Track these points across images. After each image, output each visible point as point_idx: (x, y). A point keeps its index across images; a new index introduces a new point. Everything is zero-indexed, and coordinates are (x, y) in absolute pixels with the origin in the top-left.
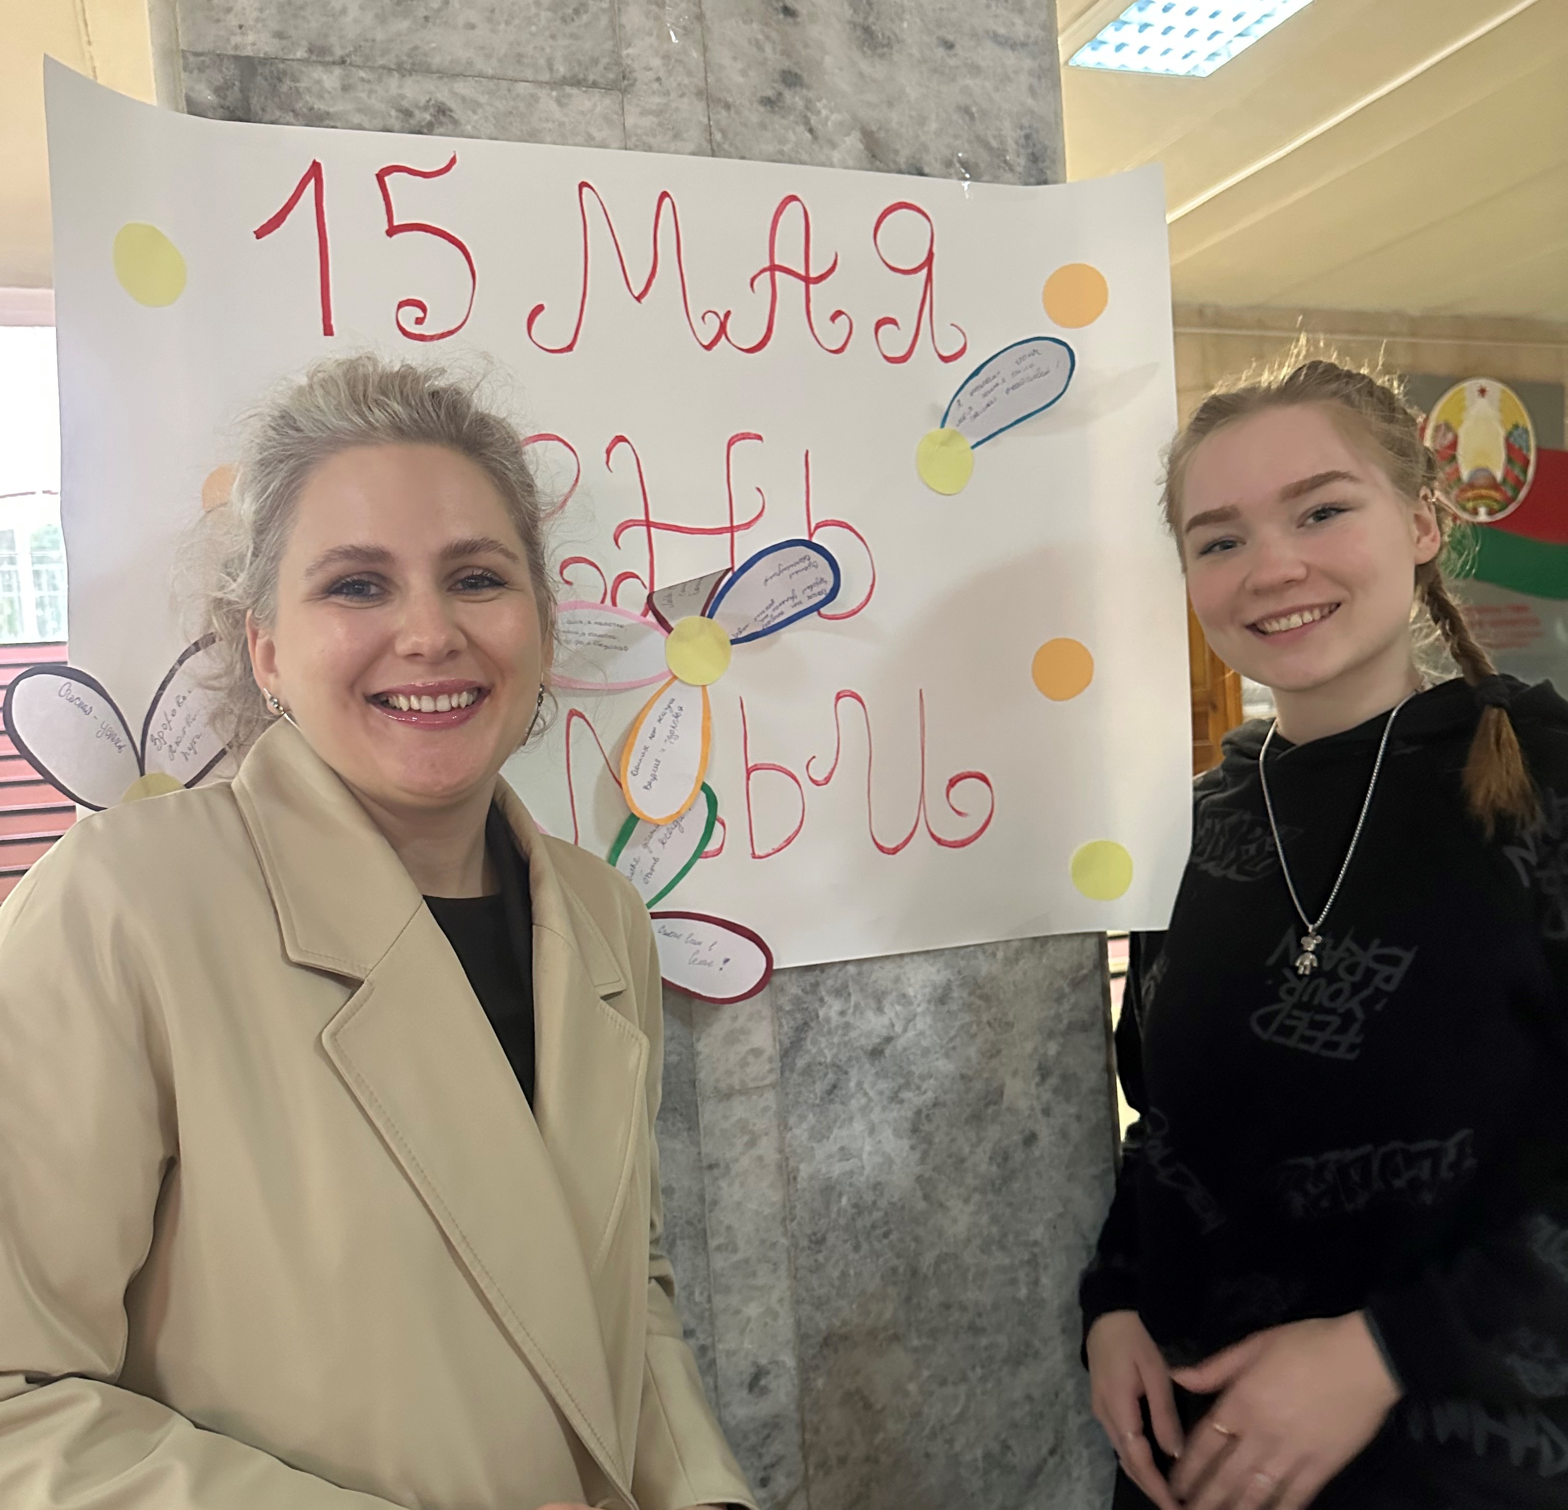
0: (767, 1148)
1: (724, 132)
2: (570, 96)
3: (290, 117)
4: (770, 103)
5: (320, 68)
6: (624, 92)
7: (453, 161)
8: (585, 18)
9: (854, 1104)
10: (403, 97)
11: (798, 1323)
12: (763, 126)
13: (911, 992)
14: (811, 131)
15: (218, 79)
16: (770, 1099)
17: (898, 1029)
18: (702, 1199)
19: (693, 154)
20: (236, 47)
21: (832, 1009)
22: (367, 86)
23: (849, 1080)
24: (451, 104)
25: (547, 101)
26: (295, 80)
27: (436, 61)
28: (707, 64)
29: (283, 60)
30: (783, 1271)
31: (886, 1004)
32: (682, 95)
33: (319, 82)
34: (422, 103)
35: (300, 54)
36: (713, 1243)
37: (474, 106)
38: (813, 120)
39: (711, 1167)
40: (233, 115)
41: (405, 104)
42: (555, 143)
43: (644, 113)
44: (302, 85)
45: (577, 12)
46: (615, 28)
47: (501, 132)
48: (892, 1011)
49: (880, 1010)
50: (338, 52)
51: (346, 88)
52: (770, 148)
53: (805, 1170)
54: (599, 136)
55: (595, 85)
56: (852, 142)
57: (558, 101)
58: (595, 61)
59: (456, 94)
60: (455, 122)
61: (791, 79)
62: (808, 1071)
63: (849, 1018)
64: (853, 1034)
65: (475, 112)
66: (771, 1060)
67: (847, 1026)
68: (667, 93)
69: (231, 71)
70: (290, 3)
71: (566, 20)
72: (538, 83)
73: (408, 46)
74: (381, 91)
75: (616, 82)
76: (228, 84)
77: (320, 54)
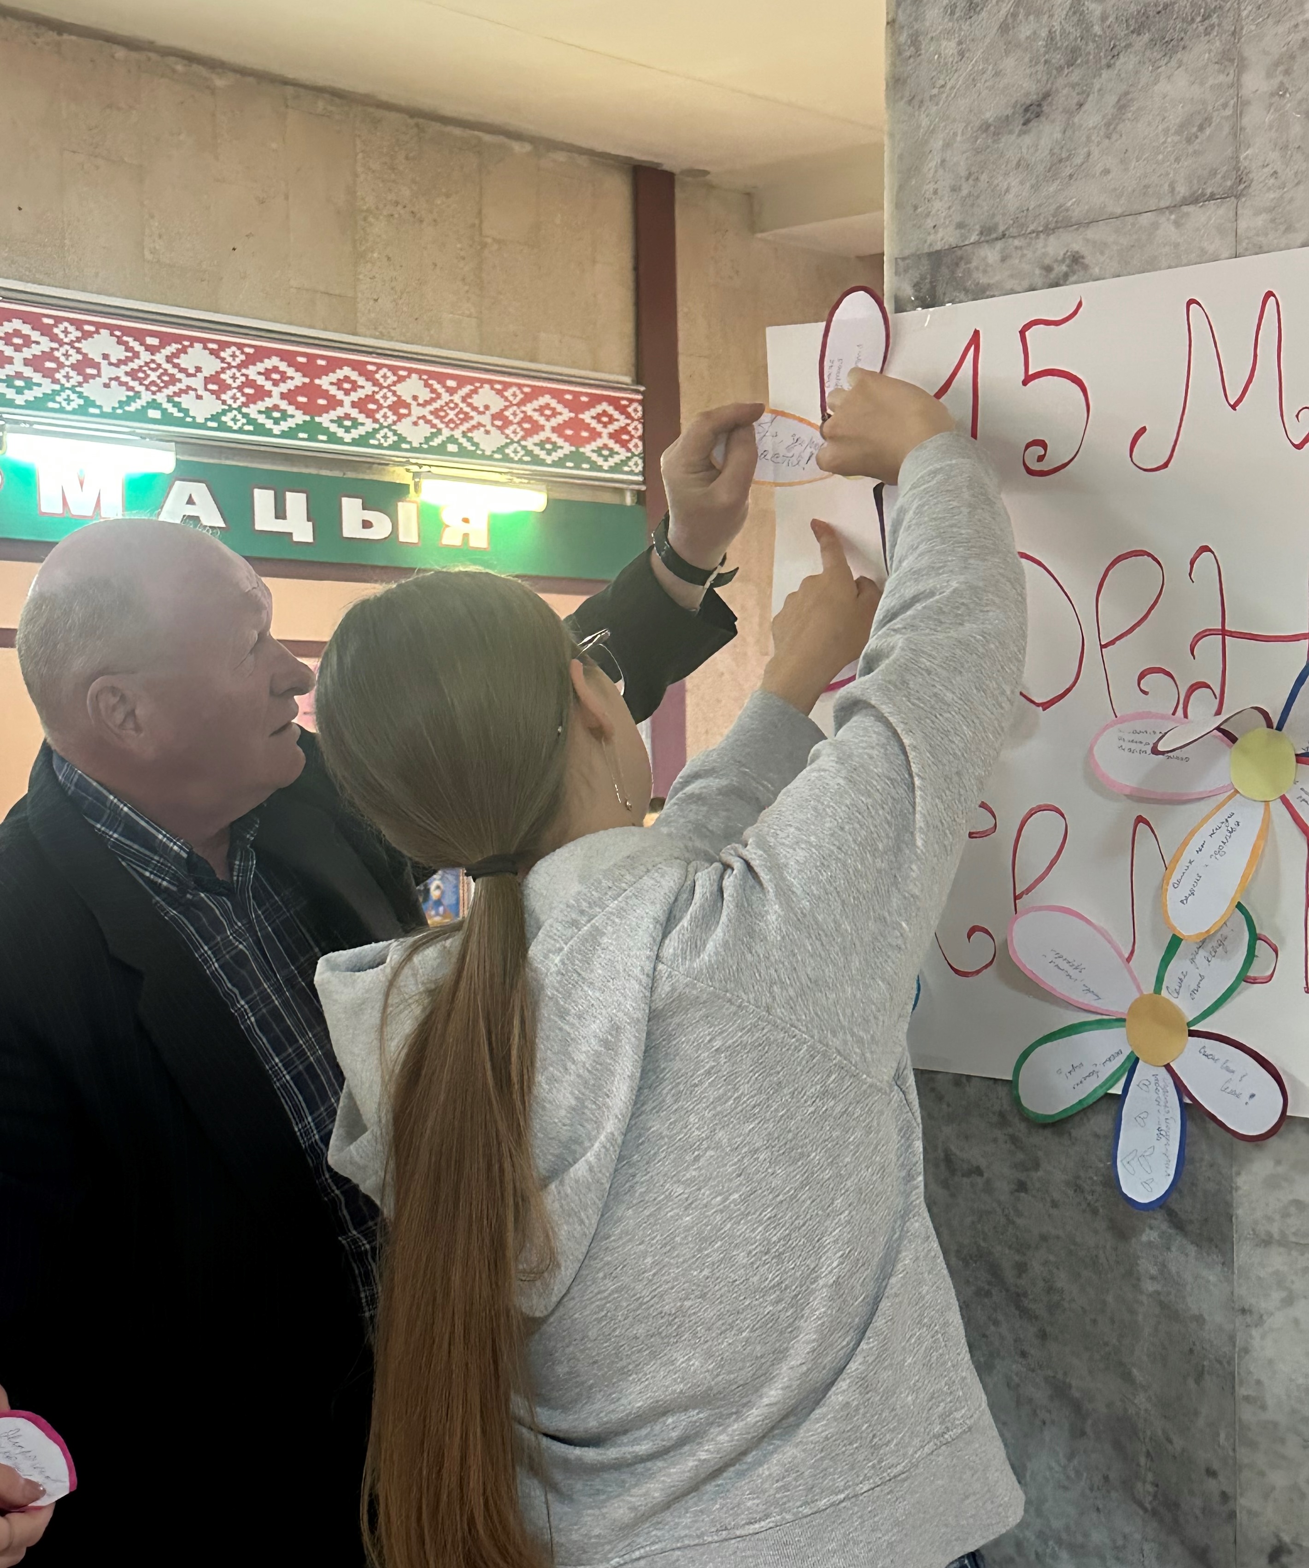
2: (1187, 214)
3: (962, 296)
5: (986, 246)
6: (1238, 197)
7: (1080, 305)
8: (1208, 131)
10: (1045, 255)
15: (916, 275)
18: (1232, 1340)
20: (930, 245)
22: (1019, 253)
24: (1085, 251)
25: (1166, 226)
26: (969, 262)
27: (1077, 214)
29: (960, 247)
33: (984, 259)
34: (1060, 258)
35: (974, 238)
36: (1241, 1391)
37: (1101, 247)
39: (1243, 1310)
40: (924, 303)
41: (1047, 261)
42: (1170, 267)
43: (1259, 211)
44: (974, 264)
45: (1201, 128)
46: (1237, 132)
47: (1124, 268)
50: (1001, 228)
51: (1004, 259)
54: (1211, 248)
55: (1212, 197)
57: (1177, 224)
58: (1214, 173)
59: (1088, 240)
60: (1086, 267)
65: (1102, 253)
68: (1282, 186)
69: (925, 266)
70: (970, 195)
71: (1189, 141)
72: (1160, 210)
73: (1054, 207)
74: (1029, 254)
75: (1231, 187)
76: (923, 278)
77: (989, 232)
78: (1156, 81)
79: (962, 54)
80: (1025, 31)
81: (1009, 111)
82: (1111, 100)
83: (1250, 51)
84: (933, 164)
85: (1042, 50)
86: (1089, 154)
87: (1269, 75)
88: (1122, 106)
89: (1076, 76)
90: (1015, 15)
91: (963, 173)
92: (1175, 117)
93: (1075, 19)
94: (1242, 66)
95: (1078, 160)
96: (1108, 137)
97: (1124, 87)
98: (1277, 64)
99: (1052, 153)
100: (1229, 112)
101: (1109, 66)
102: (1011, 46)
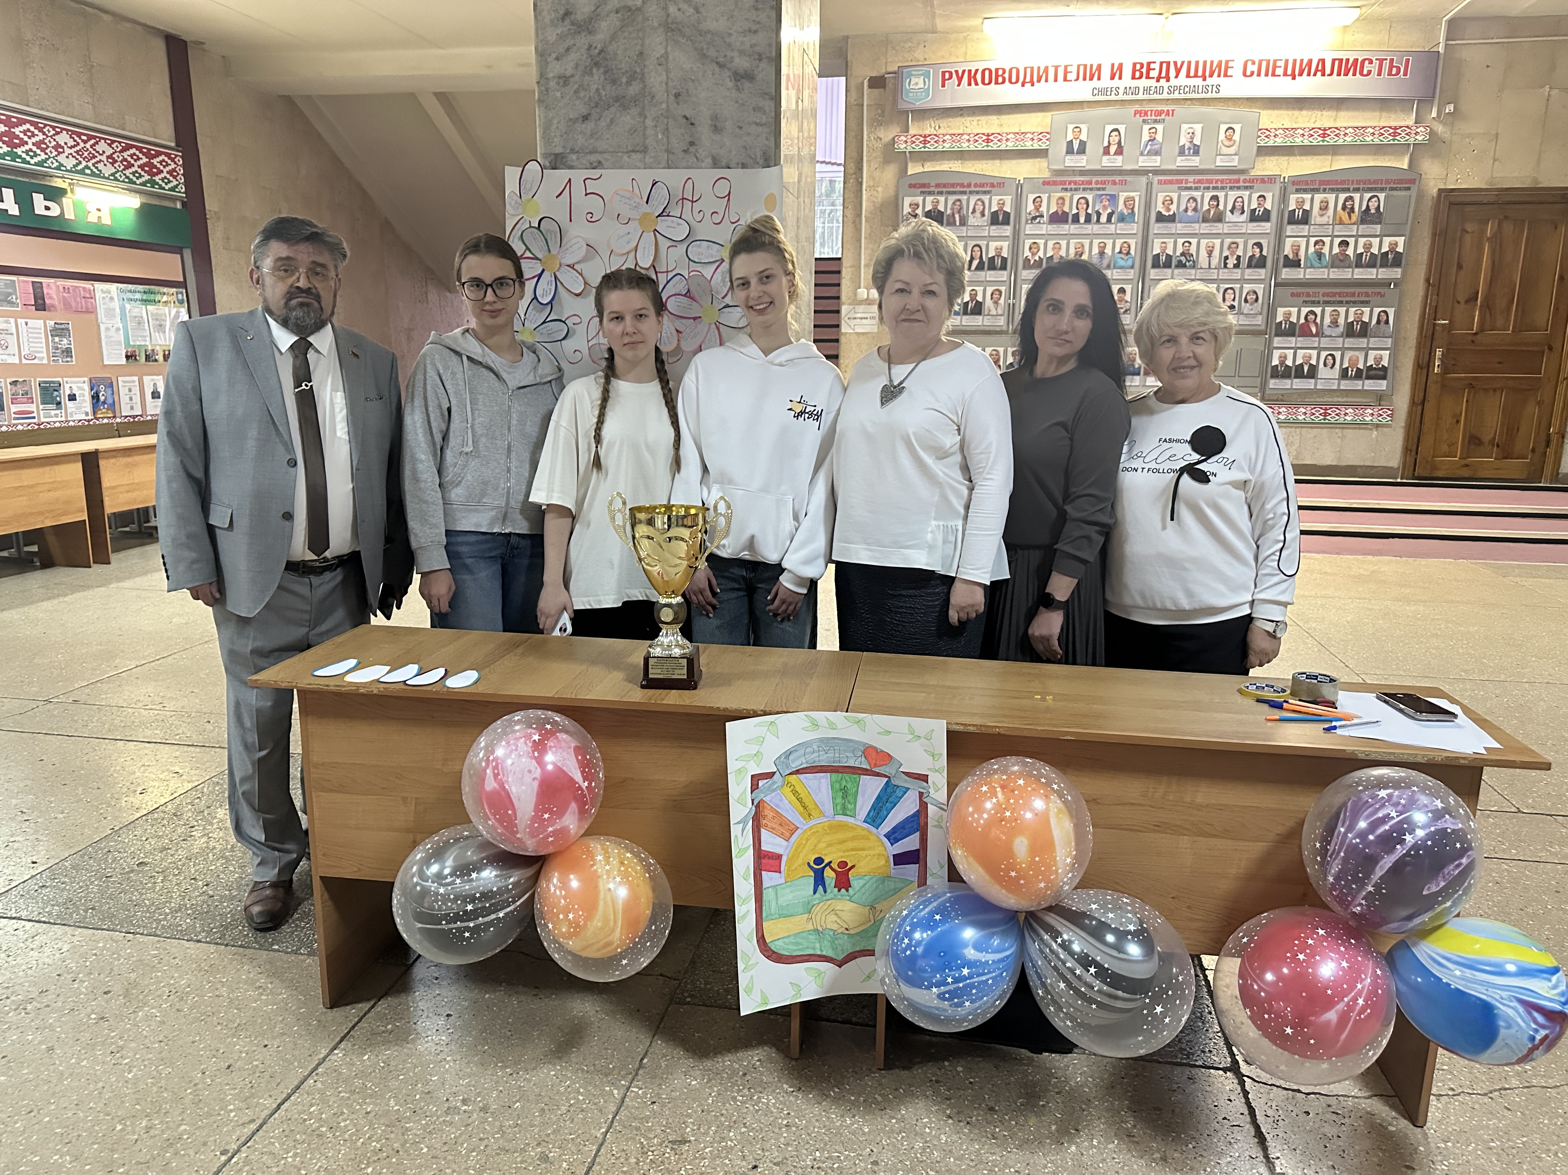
1: (672, 161)
2: (631, 155)
3: (565, 167)
4: (685, 151)
5: (572, 154)
6: (645, 152)
7: (601, 175)
8: (636, 133)
10: (590, 160)
12: (683, 159)
14: (697, 158)
19: (663, 168)
20: (555, 151)
22: (582, 158)
25: (626, 158)
26: (567, 158)
27: (600, 149)
28: (669, 142)
29: (564, 153)
32: (661, 152)
33: (572, 158)
34: (595, 161)
35: (568, 151)
37: (607, 160)
38: (698, 155)
40: (554, 168)
41: (592, 162)
42: (627, 169)
43: (651, 158)
44: (569, 159)
46: (644, 135)
47: (613, 167)
50: (577, 150)
51: (578, 159)
52: (685, 165)
54: (638, 165)
55: (638, 152)
56: (709, 160)
57: (629, 157)
58: (638, 145)
59: (603, 158)
60: (603, 165)
61: (692, 144)
68: (657, 152)
69: (553, 157)
70: (566, 139)
71: (631, 135)
72: (623, 152)
73: (592, 146)
74: (586, 159)
75: (643, 150)
76: (553, 160)
77: (573, 151)
78: (621, 116)
79: (562, 97)
80: (582, 94)
81: (578, 116)
82: (609, 119)
83: (647, 113)
84: (554, 128)
85: (588, 101)
86: (602, 133)
87: (653, 121)
88: (612, 121)
89: (598, 110)
90: (579, 89)
91: (564, 132)
92: (627, 127)
93: (597, 94)
94: (645, 117)
95: (599, 134)
96: (608, 129)
97: (612, 116)
98: (655, 118)
99: (592, 131)
100: (642, 129)
101: (608, 110)
102: (578, 98)
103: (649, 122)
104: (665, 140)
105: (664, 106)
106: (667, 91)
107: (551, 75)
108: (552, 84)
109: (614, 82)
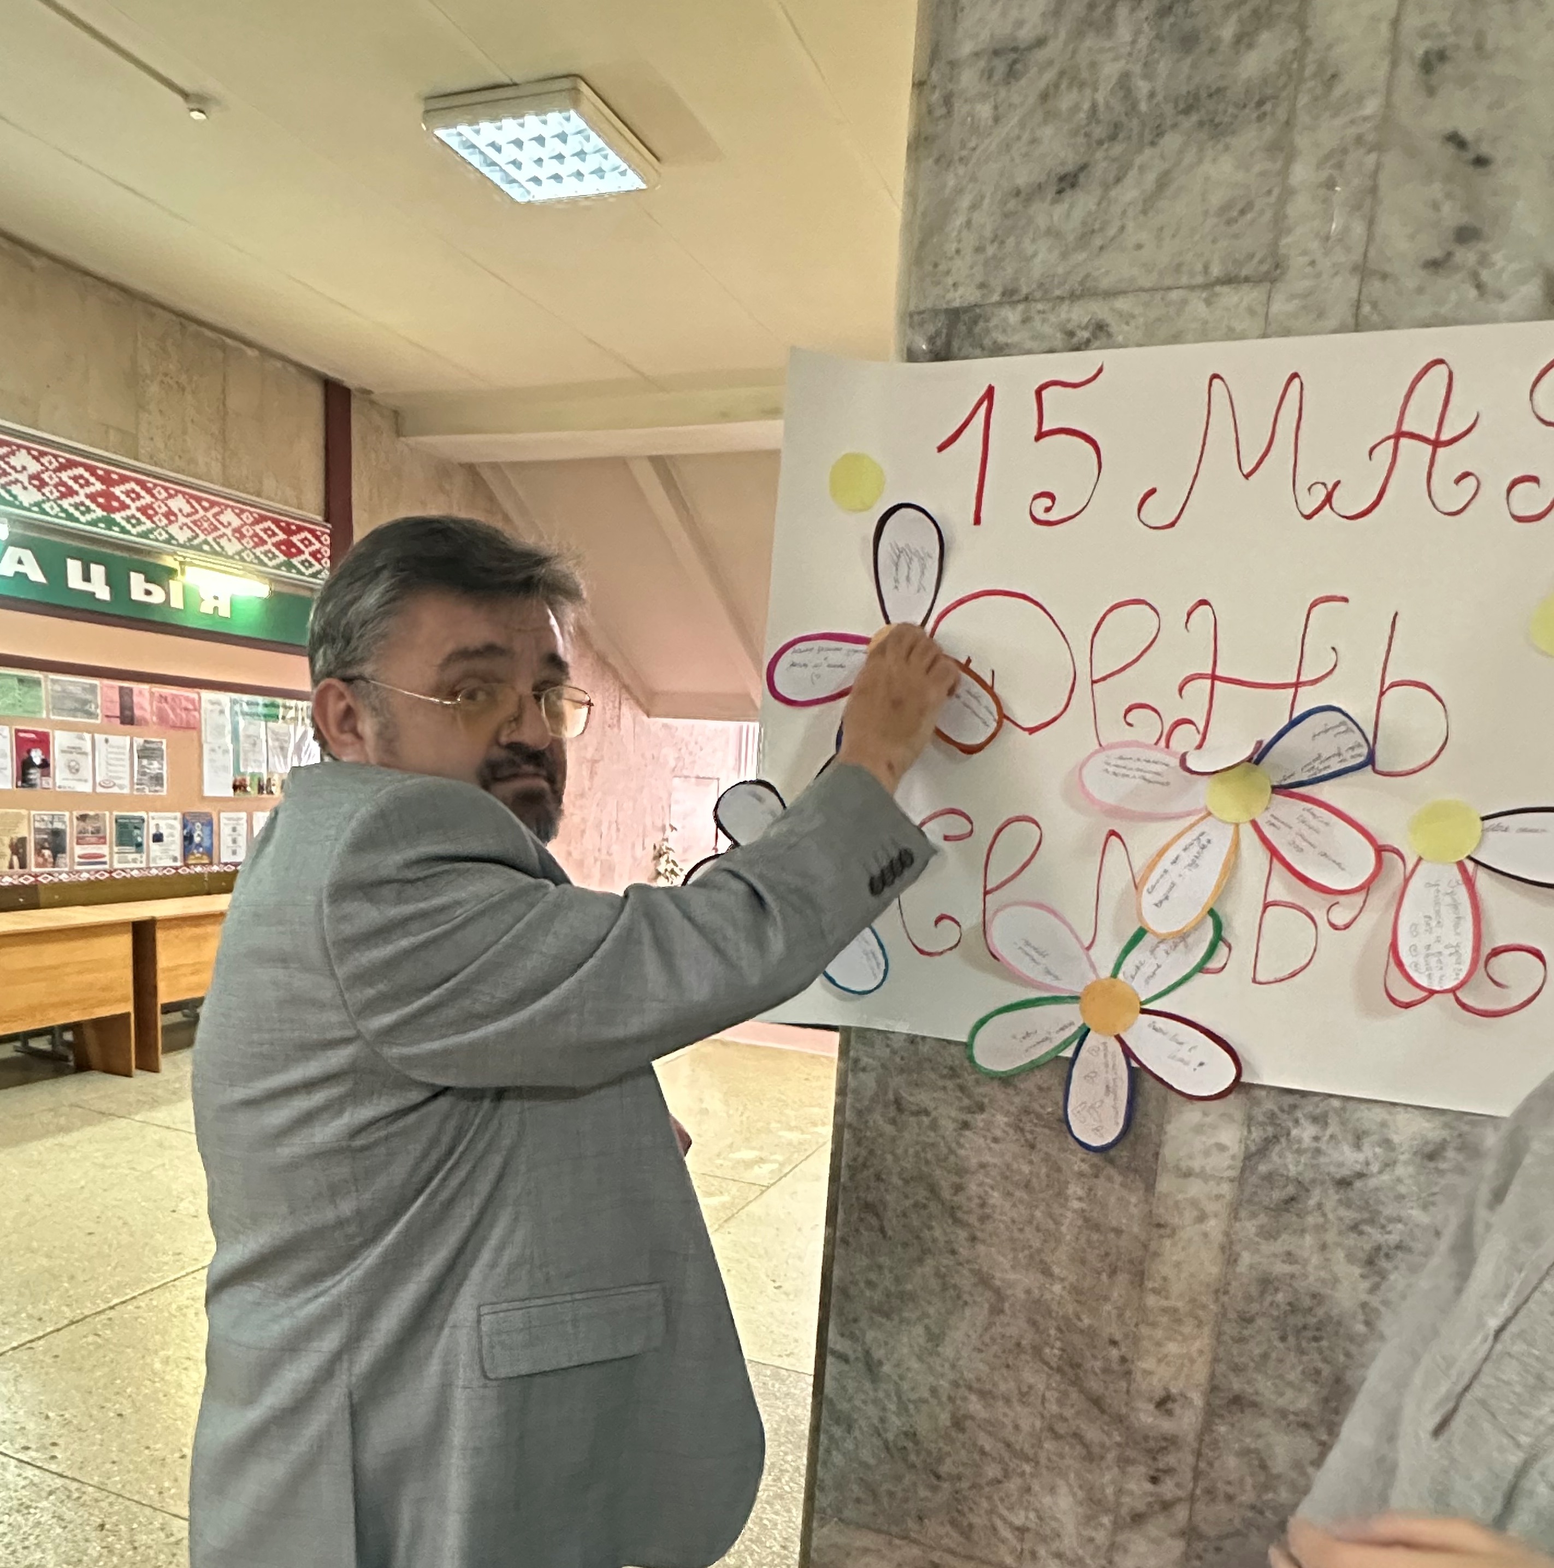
0: (1214, 1226)
1: (1374, 305)
2: (1217, 295)
3: (977, 352)
5: (1007, 307)
6: (1273, 281)
7: (1100, 371)
8: (1249, 216)
9: (1311, 1220)
10: (1069, 320)
11: (1212, 1376)
12: (1420, 290)
13: (1396, 1139)
14: (1479, 286)
15: (931, 329)
16: (1226, 1189)
17: (1375, 1168)
18: (1145, 1247)
19: (1335, 331)
20: (948, 302)
21: (1306, 1133)
22: (1042, 316)
23: (1309, 1198)
24: (1109, 319)
25: (1196, 303)
26: (987, 320)
27: (1105, 283)
28: (1370, 238)
29: (981, 306)
30: (1207, 1330)
31: (1366, 1143)
32: (1336, 274)
33: (1005, 320)
34: (1083, 324)
35: (995, 298)
36: (1149, 1285)
37: (1127, 318)
38: (1485, 275)
39: (1159, 1226)
40: (938, 356)
41: (1070, 326)
42: (1195, 342)
43: (1293, 297)
44: (991, 324)
45: (1243, 212)
46: (1279, 218)
47: (1149, 338)
48: (1370, 1151)
49: (1358, 1146)
50: (1024, 290)
51: (1026, 320)
52: (1424, 311)
53: (1246, 1258)
54: (1239, 326)
55: (1247, 280)
56: (1529, 290)
57: (1208, 302)
58: (1251, 256)
59: (1114, 310)
60: (1109, 335)
61: (1465, 235)
62: (1269, 1178)
63: (1323, 1145)
64: (1322, 1160)
65: (1127, 323)
66: (1233, 1157)
67: (1318, 1151)
68: (1318, 275)
69: (941, 321)
70: (994, 257)
71: (1229, 222)
72: (1192, 288)
73: (1082, 275)
74: (1053, 318)
75: (1268, 272)
76: (938, 333)
77: (1010, 296)
78: (1200, 161)
79: (997, 120)
80: (1066, 101)
81: (1043, 178)
82: (1150, 178)
83: (1302, 141)
84: (958, 223)
85: (1084, 122)
86: (1122, 228)
87: (1320, 165)
88: (1163, 183)
89: (1117, 149)
90: (1057, 86)
91: (988, 233)
92: (1216, 200)
93: (1121, 94)
94: (1291, 156)
95: (1112, 232)
96: (1145, 212)
97: (1166, 166)
98: (1328, 157)
99: (1084, 223)
100: (1273, 199)
101: (1153, 144)
102: (1050, 116)
103: (1301, 173)
104: (1358, 229)
105: (1372, 106)
106: (1394, 51)
107: (967, 48)
108: (968, 79)
109: (1188, 42)
